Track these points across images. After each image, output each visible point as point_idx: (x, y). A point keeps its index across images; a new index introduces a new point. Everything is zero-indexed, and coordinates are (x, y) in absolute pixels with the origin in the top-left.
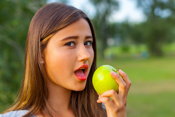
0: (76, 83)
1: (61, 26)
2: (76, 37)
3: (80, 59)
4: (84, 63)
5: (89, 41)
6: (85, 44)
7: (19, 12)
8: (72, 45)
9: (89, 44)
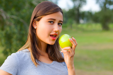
0: (50, 40)
1: (49, 13)
2: (55, 20)
3: (54, 30)
4: (56, 33)
5: (60, 23)
6: (59, 24)
7: (27, 5)
8: (52, 22)
9: (60, 24)
